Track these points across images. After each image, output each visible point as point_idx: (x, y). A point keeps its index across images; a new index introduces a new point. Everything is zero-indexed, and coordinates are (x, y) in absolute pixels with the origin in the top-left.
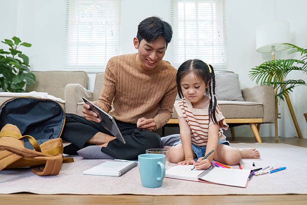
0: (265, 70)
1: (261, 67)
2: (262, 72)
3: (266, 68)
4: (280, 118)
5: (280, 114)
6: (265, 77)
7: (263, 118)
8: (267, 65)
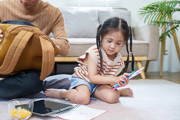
0: (151, 10)
1: (148, 8)
2: (149, 12)
3: (153, 8)
4: (167, 54)
5: (167, 51)
6: (155, 16)
7: (147, 56)
8: (153, 6)
